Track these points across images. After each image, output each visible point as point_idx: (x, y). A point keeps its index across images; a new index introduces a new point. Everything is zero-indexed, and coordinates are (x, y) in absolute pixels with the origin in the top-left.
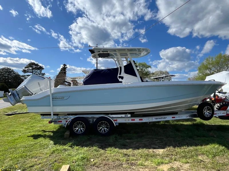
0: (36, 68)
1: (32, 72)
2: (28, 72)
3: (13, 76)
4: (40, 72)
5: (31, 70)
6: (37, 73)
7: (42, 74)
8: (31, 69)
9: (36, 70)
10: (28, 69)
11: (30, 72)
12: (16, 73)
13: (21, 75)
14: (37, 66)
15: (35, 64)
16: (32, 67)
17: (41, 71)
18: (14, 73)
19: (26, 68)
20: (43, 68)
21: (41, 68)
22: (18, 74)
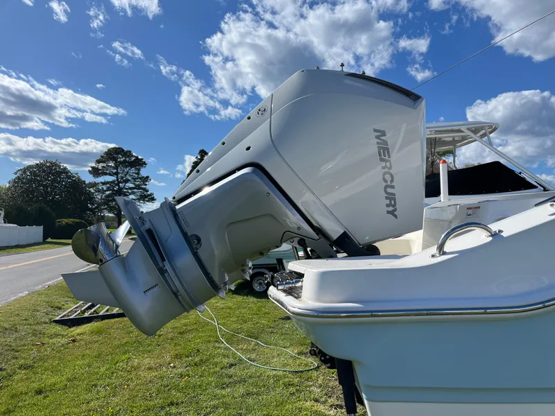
0: (125, 161)
1: (117, 174)
2: (106, 174)
3: (65, 185)
4: (136, 174)
5: (114, 168)
6: (128, 176)
7: (140, 178)
8: (113, 165)
9: (126, 167)
10: (105, 165)
11: (110, 175)
12: (74, 177)
13: (87, 182)
14: (128, 156)
15: (123, 150)
16: (115, 159)
17: (139, 170)
18: (69, 177)
19: (98, 162)
20: (145, 163)
21: (139, 163)
22: (79, 179)
